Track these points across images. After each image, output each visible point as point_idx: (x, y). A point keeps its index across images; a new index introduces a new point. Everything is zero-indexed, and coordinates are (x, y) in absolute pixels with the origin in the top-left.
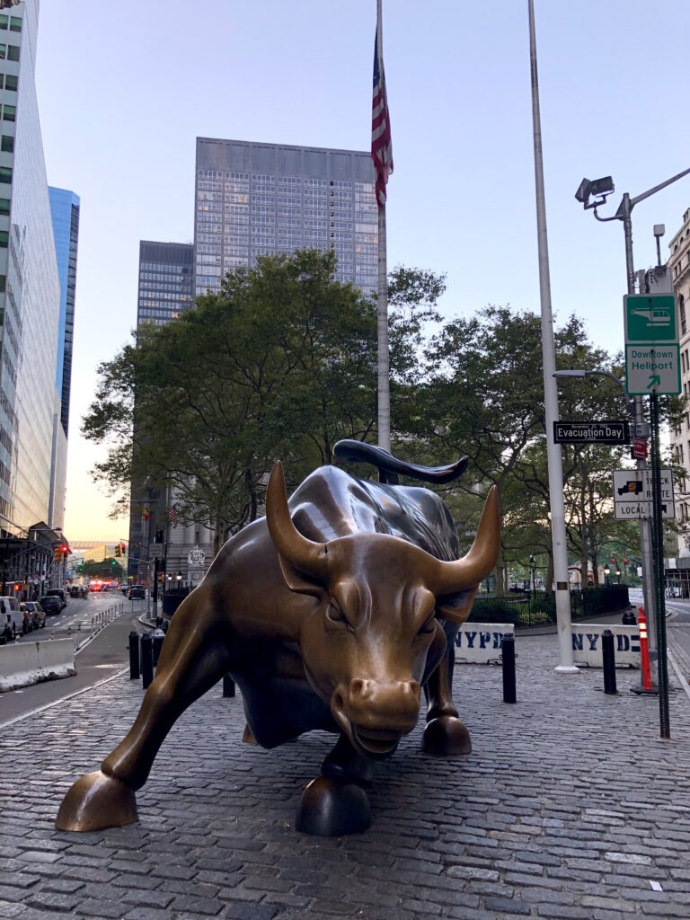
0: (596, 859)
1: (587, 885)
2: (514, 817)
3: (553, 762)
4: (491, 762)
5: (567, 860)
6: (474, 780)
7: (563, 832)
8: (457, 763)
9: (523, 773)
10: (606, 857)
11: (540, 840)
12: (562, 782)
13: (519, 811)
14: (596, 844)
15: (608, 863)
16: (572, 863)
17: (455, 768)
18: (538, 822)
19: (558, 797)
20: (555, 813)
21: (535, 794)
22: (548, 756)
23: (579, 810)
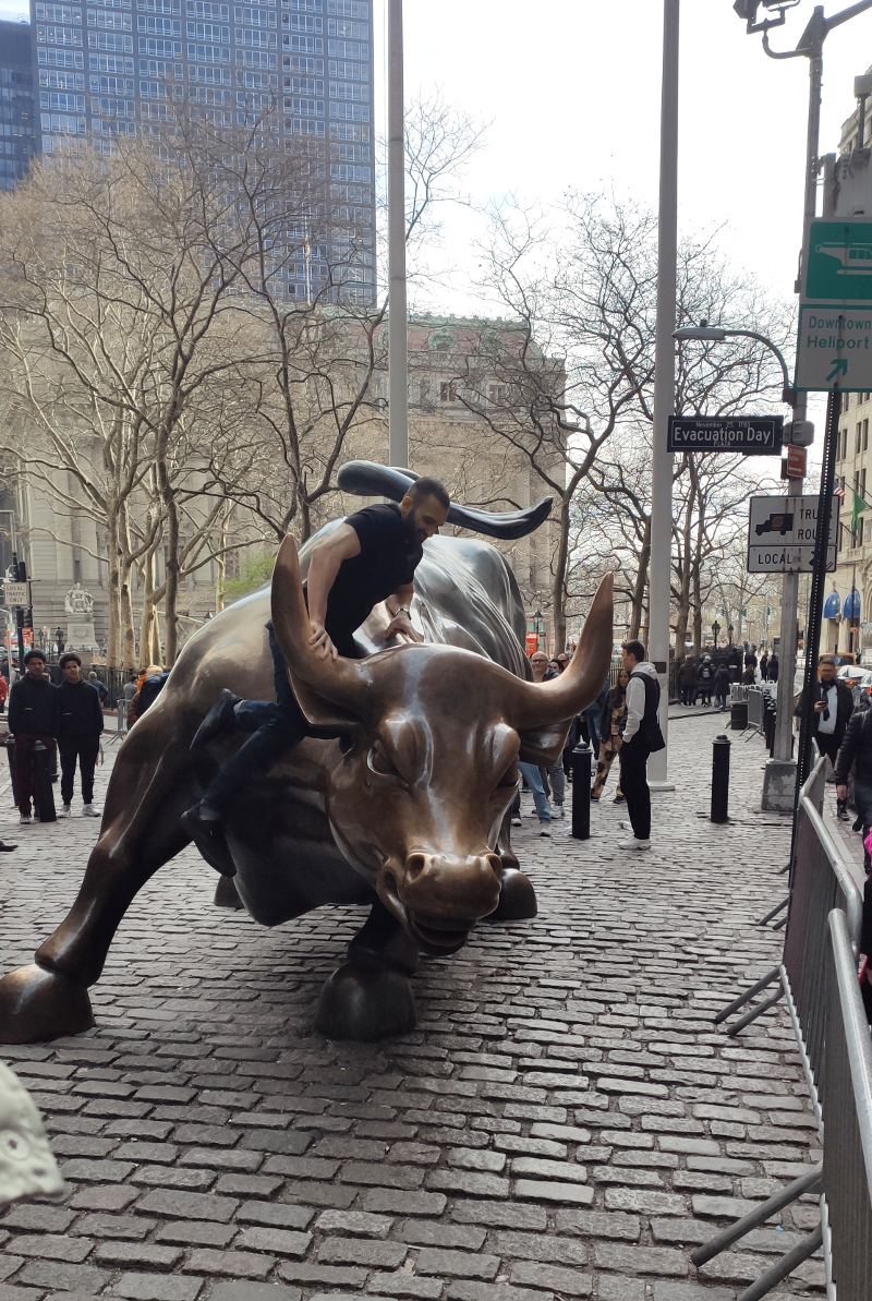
0: (709, 1057)
1: (700, 1092)
2: (603, 1005)
3: (647, 927)
4: (565, 928)
5: (673, 1059)
6: (545, 955)
7: (667, 1023)
8: (518, 931)
9: (609, 944)
10: (722, 1054)
11: (638, 1034)
12: (661, 955)
13: (608, 997)
14: (709, 1038)
15: (725, 1062)
16: (679, 1062)
17: (518, 939)
18: (633, 1010)
19: (657, 976)
20: (655, 998)
21: (627, 973)
22: (641, 919)
23: (685, 993)
